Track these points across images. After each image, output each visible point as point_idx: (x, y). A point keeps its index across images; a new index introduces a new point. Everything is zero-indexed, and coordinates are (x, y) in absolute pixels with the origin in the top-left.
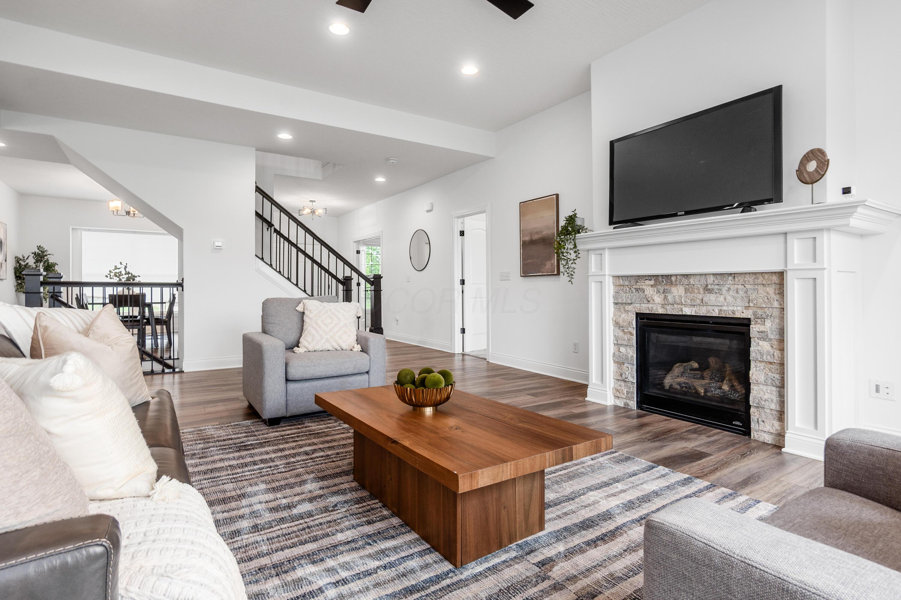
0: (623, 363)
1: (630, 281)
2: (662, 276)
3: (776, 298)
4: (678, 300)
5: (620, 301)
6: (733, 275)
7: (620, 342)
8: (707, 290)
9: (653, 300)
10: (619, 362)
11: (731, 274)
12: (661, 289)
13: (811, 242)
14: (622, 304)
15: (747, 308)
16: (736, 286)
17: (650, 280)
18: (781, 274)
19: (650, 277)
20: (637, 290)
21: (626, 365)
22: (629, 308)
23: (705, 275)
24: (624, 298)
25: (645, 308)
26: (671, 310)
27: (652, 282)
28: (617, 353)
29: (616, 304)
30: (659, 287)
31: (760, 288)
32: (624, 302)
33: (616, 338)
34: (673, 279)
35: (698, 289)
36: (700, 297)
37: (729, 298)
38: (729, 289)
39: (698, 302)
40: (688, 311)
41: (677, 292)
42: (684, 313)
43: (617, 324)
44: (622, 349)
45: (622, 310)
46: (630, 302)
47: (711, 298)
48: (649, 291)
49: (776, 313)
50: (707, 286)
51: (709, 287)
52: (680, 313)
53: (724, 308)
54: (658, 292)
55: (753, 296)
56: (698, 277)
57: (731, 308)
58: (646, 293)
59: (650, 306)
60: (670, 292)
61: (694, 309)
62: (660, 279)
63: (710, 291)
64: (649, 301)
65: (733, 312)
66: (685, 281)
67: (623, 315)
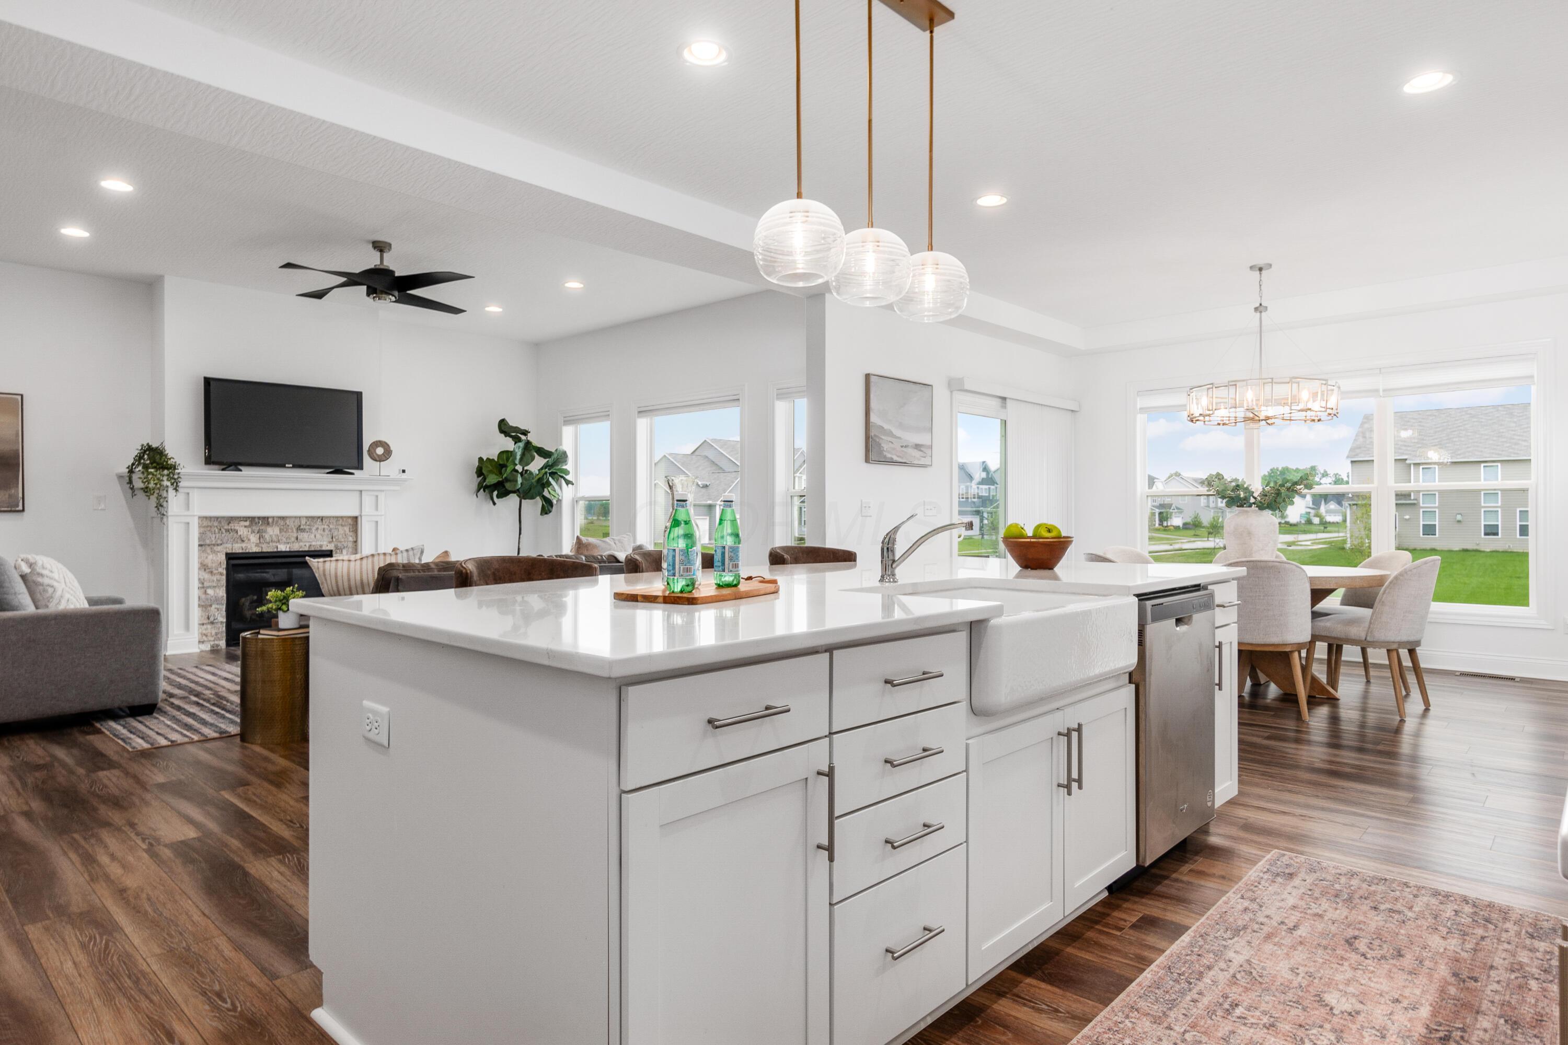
0: (211, 606)
1: (220, 522)
2: (259, 518)
3: (351, 534)
4: (275, 539)
5: (208, 542)
6: (322, 518)
7: (206, 584)
8: (299, 529)
9: (249, 540)
10: (205, 606)
11: (319, 517)
12: (256, 528)
13: (374, 498)
14: (209, 545)
15: (330, 542)
16: (323, 527)
17: (246, 521)
18: (355, 519)
19: (245, 519)
20: (227, 531)
21: (214, 606)
22: (219, 548)
23: (300, 517)
24: (211, 538)
25: (238, 548)
26: (266, 548)
27: (247, 523)
28: (203, 596)
29: (200, 545)
30: (254, 528)
31: (340, 528)
32: (214, 542)
33: (202, 582)
34: (270, 520)
35: (292, 529)
36: (295, 535)
37: (318, 536)
38: (317, 529)
39: (293, 539)
40: (283, 548)
41: (272, 532)
42: (279, 550)
43: (204, 567)
44: (210, 591)
45: (209, 551)
46: (219, 542)
47: (302, 536)
48: (243, 531)
49: (350, 545)
50: (300, 526)
51: (302, 527)
52: (275, 550)
53: (314, 543)
54: (253, 532)
55: (335, 534)
56: (293, 519)
57: (319, 543)
58: (239, 534)
59: (244, 545)
60: (265, 532)
61: (288, 546)
62: (257, 520)
63: (303, 530)
64: (243, 541)
65: (321, 546)
66: (282, 523)
67: (210, 557)
